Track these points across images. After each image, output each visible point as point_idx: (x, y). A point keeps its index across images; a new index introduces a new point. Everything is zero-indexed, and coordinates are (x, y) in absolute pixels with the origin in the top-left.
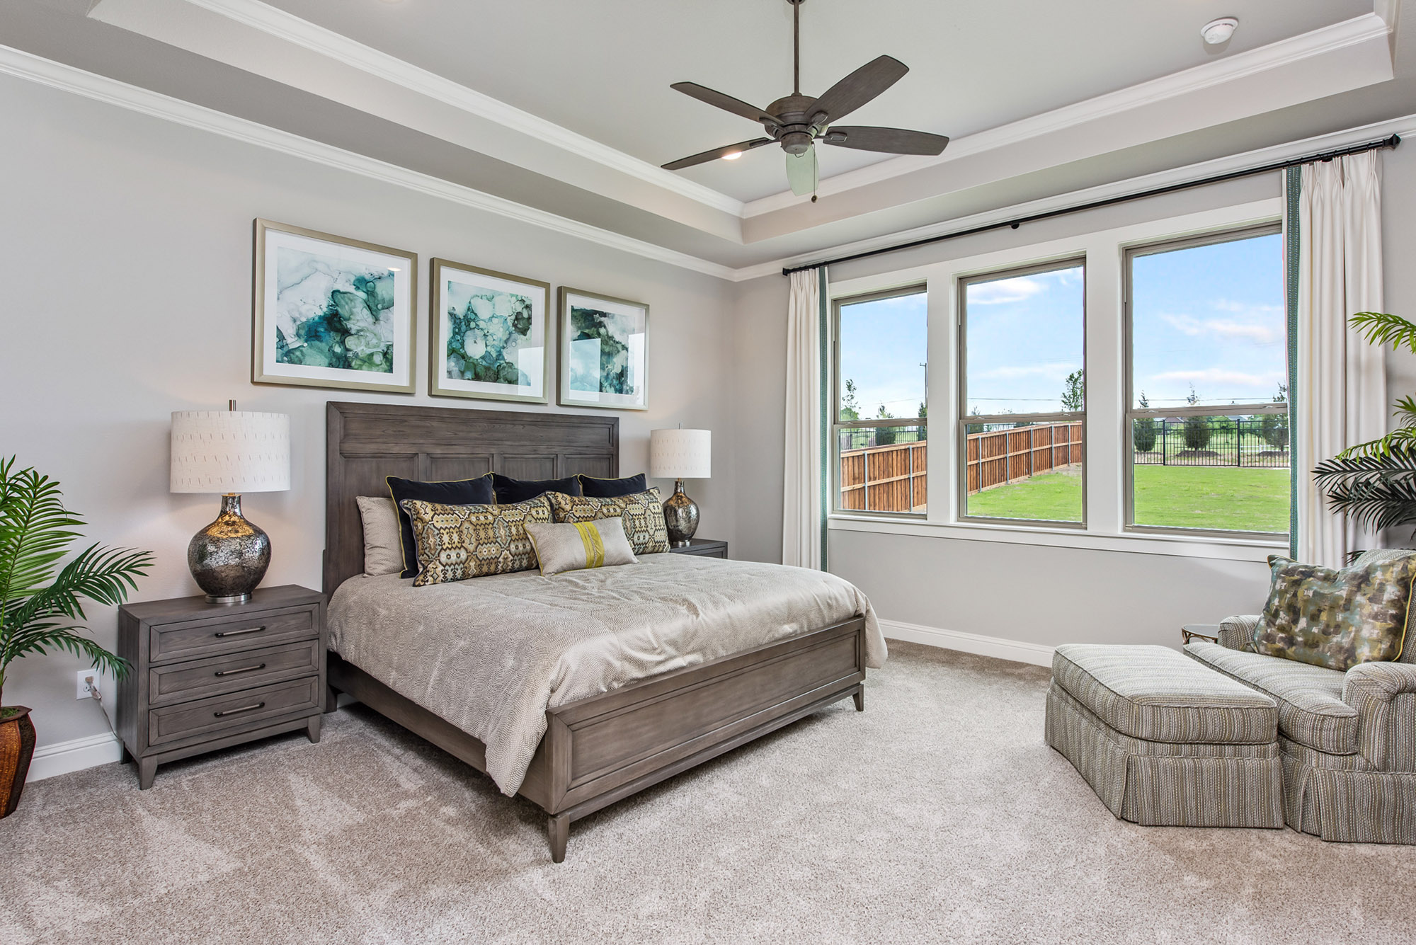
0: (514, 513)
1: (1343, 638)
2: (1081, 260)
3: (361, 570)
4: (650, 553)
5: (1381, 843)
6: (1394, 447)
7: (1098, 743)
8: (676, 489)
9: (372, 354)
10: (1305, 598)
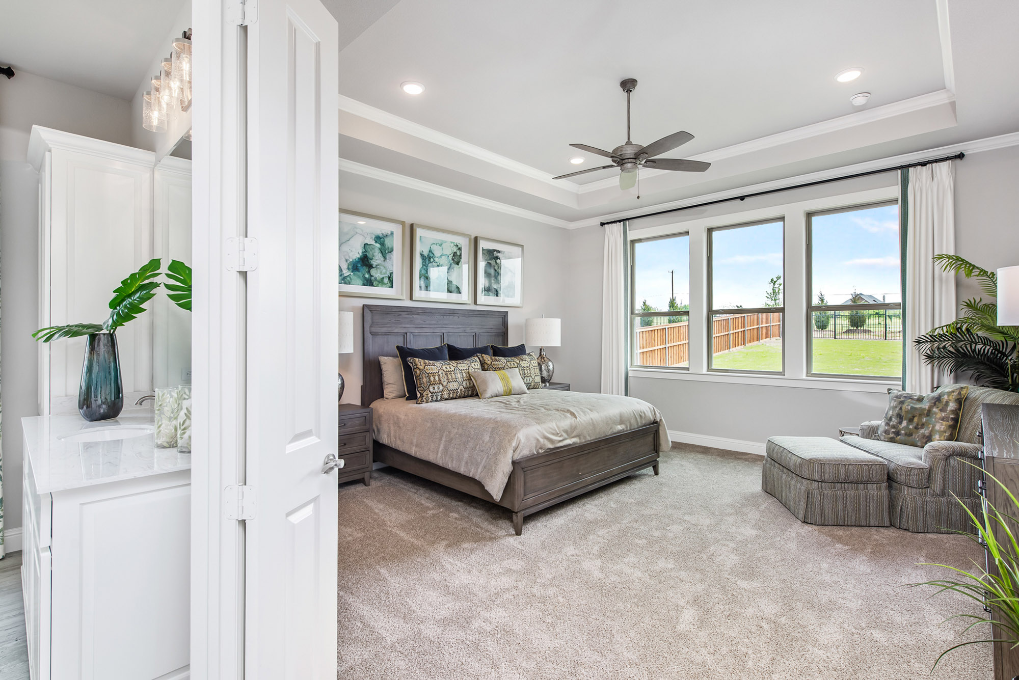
0: (463, 365)
1: (925, 430)
2: (782, 219)
3: (382, 396)
4: (532, 389)
5: (940, 533)
6: (959, 328)
7: (792, 485)
8: (541, 353)
9: (383, 278)
10: (906, 410)
